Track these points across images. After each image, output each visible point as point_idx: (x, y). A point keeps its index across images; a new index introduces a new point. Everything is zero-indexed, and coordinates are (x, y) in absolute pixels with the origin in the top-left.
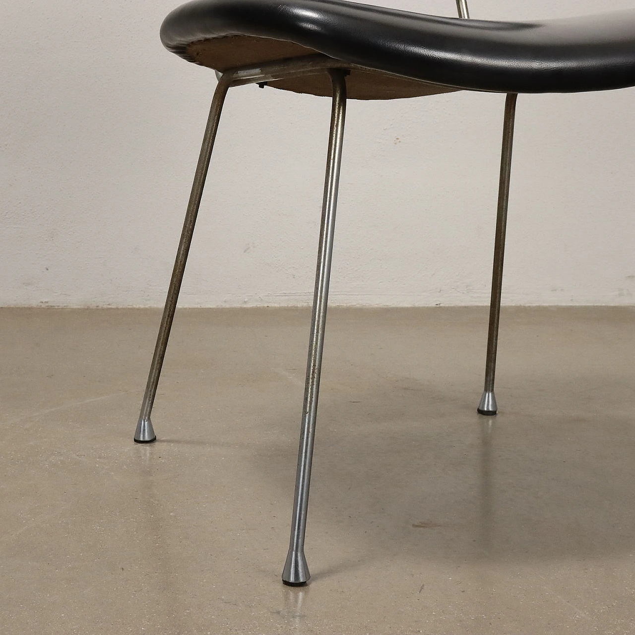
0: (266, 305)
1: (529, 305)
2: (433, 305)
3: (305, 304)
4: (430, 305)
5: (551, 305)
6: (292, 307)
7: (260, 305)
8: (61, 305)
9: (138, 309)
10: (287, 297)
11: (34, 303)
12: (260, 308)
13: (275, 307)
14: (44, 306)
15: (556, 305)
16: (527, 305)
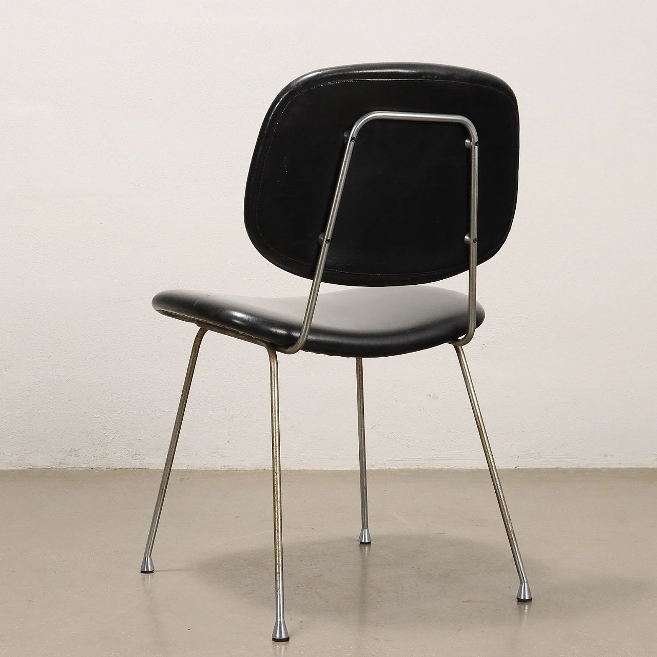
0: (388, 468)
1: (586, 467)
2: (513, 467)
3: (417, 467)
4: (510, 468)
5: (604, 467)
6: (406, 469)
7: (384, 467)
8: (238, 469)
9: (294, 471)
10: (403, 462)
11: (219, 466)
12: (382, 470)
13: (395, 469)
14: (225, 468)
15: (608, 467)
16: (585, 467)
